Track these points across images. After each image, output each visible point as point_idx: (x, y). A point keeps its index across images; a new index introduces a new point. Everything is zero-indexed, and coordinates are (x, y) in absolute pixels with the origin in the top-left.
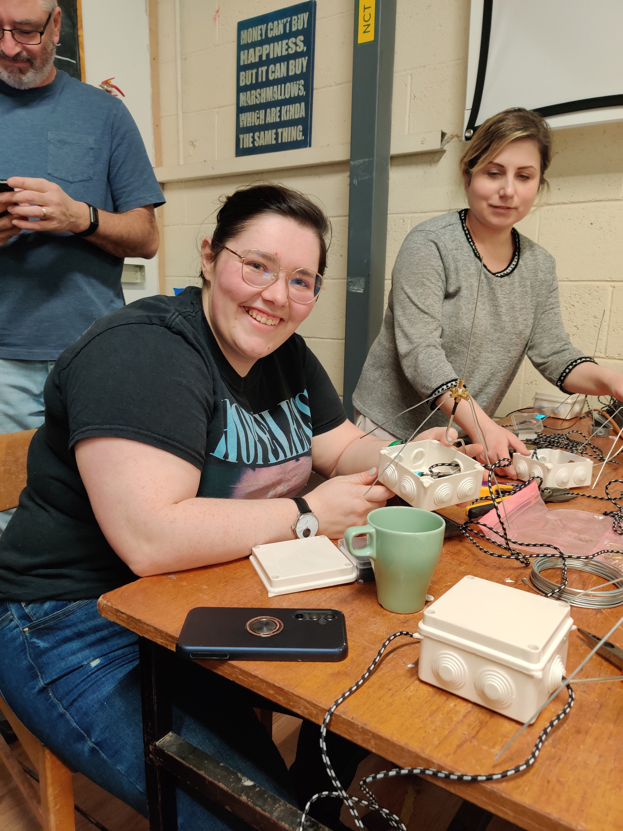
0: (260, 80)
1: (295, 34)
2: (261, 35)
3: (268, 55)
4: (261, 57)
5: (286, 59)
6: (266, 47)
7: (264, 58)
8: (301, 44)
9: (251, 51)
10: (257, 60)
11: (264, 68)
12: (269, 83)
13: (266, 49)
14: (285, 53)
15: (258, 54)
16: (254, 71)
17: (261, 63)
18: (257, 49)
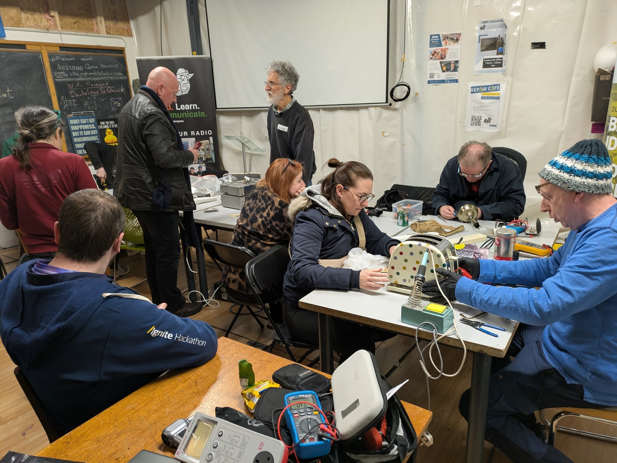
0: (81, 135)
1: (91, 124)
2: (78, 122)
3: (82, 128)
4: (79, 128)
5: (90, 130)
6: (80, 126)
7: (81, 129)
8: (94, 127)
9: (75, 126)
10: (78, 129)
11: (82, 132)
12: (84, 136)
13: (81, 127)
14: (88, 128)
15: (78, 128)
16: (78, 132)
17: (80, 130)
18: (78, 126)
